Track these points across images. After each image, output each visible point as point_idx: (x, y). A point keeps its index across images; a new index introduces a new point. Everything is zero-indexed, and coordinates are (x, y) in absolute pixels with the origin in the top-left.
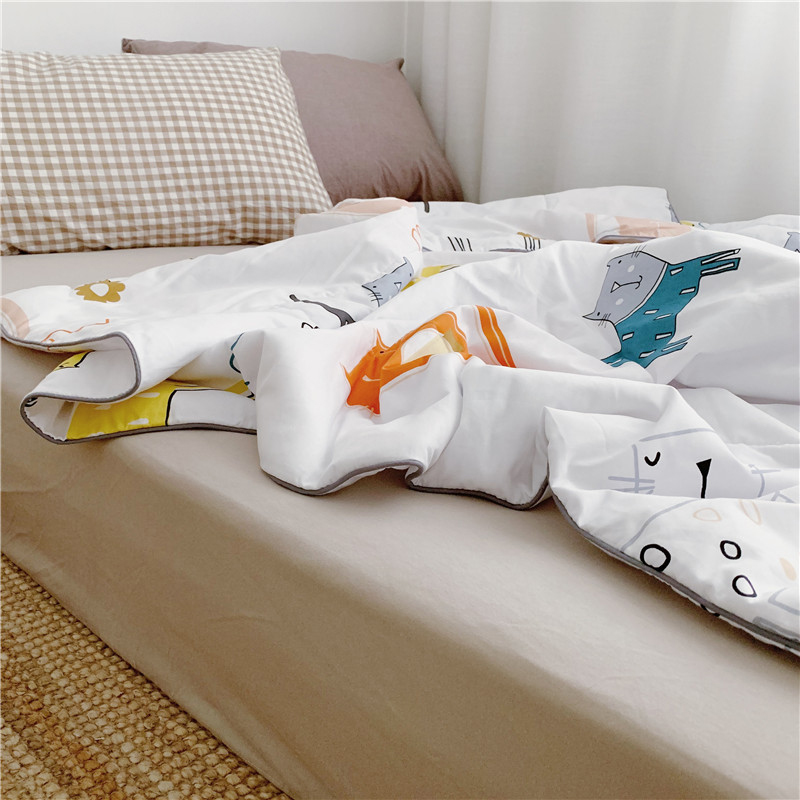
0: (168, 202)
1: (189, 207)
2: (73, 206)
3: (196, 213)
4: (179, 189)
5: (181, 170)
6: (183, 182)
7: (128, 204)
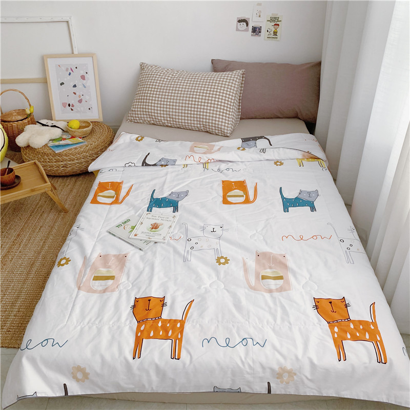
0: (185, 120)
1: (189, 122)
2: (164, 117)
3: (191, 123)
4: (188, 117)
5: (189, 112)
6: (189, 115)
7: (175, 119)
